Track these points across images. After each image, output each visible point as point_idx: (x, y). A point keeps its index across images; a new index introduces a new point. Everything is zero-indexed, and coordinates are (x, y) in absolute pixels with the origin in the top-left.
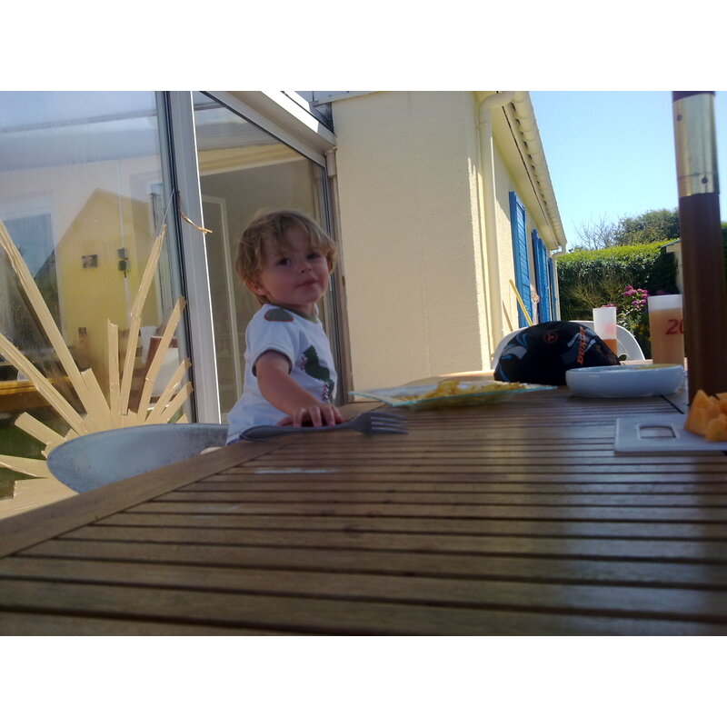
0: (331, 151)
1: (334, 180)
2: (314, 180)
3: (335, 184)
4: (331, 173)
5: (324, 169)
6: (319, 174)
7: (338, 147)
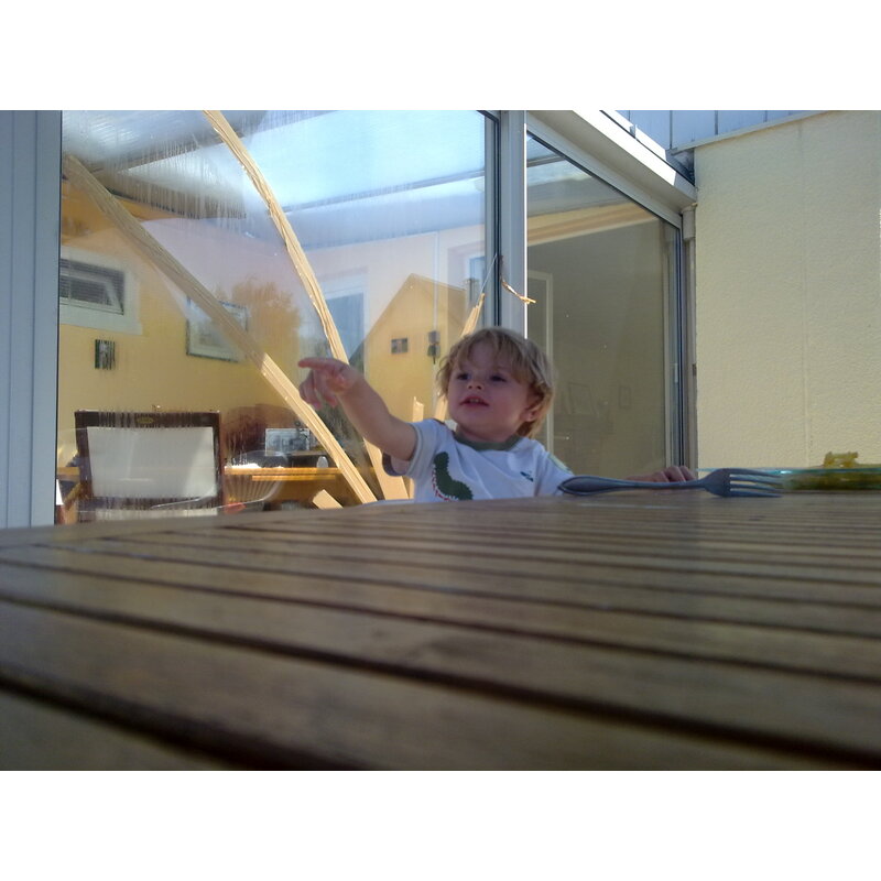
0: (689, 208)
1: (691, 243)
2: (665, 246)
3: (692, 248)
4: (687, 235)
5: (679, 231)
6: (672, 236)
7: (699, 203)
